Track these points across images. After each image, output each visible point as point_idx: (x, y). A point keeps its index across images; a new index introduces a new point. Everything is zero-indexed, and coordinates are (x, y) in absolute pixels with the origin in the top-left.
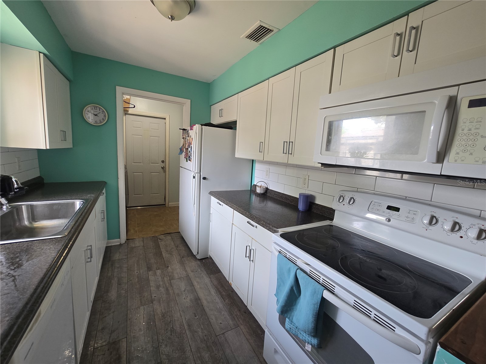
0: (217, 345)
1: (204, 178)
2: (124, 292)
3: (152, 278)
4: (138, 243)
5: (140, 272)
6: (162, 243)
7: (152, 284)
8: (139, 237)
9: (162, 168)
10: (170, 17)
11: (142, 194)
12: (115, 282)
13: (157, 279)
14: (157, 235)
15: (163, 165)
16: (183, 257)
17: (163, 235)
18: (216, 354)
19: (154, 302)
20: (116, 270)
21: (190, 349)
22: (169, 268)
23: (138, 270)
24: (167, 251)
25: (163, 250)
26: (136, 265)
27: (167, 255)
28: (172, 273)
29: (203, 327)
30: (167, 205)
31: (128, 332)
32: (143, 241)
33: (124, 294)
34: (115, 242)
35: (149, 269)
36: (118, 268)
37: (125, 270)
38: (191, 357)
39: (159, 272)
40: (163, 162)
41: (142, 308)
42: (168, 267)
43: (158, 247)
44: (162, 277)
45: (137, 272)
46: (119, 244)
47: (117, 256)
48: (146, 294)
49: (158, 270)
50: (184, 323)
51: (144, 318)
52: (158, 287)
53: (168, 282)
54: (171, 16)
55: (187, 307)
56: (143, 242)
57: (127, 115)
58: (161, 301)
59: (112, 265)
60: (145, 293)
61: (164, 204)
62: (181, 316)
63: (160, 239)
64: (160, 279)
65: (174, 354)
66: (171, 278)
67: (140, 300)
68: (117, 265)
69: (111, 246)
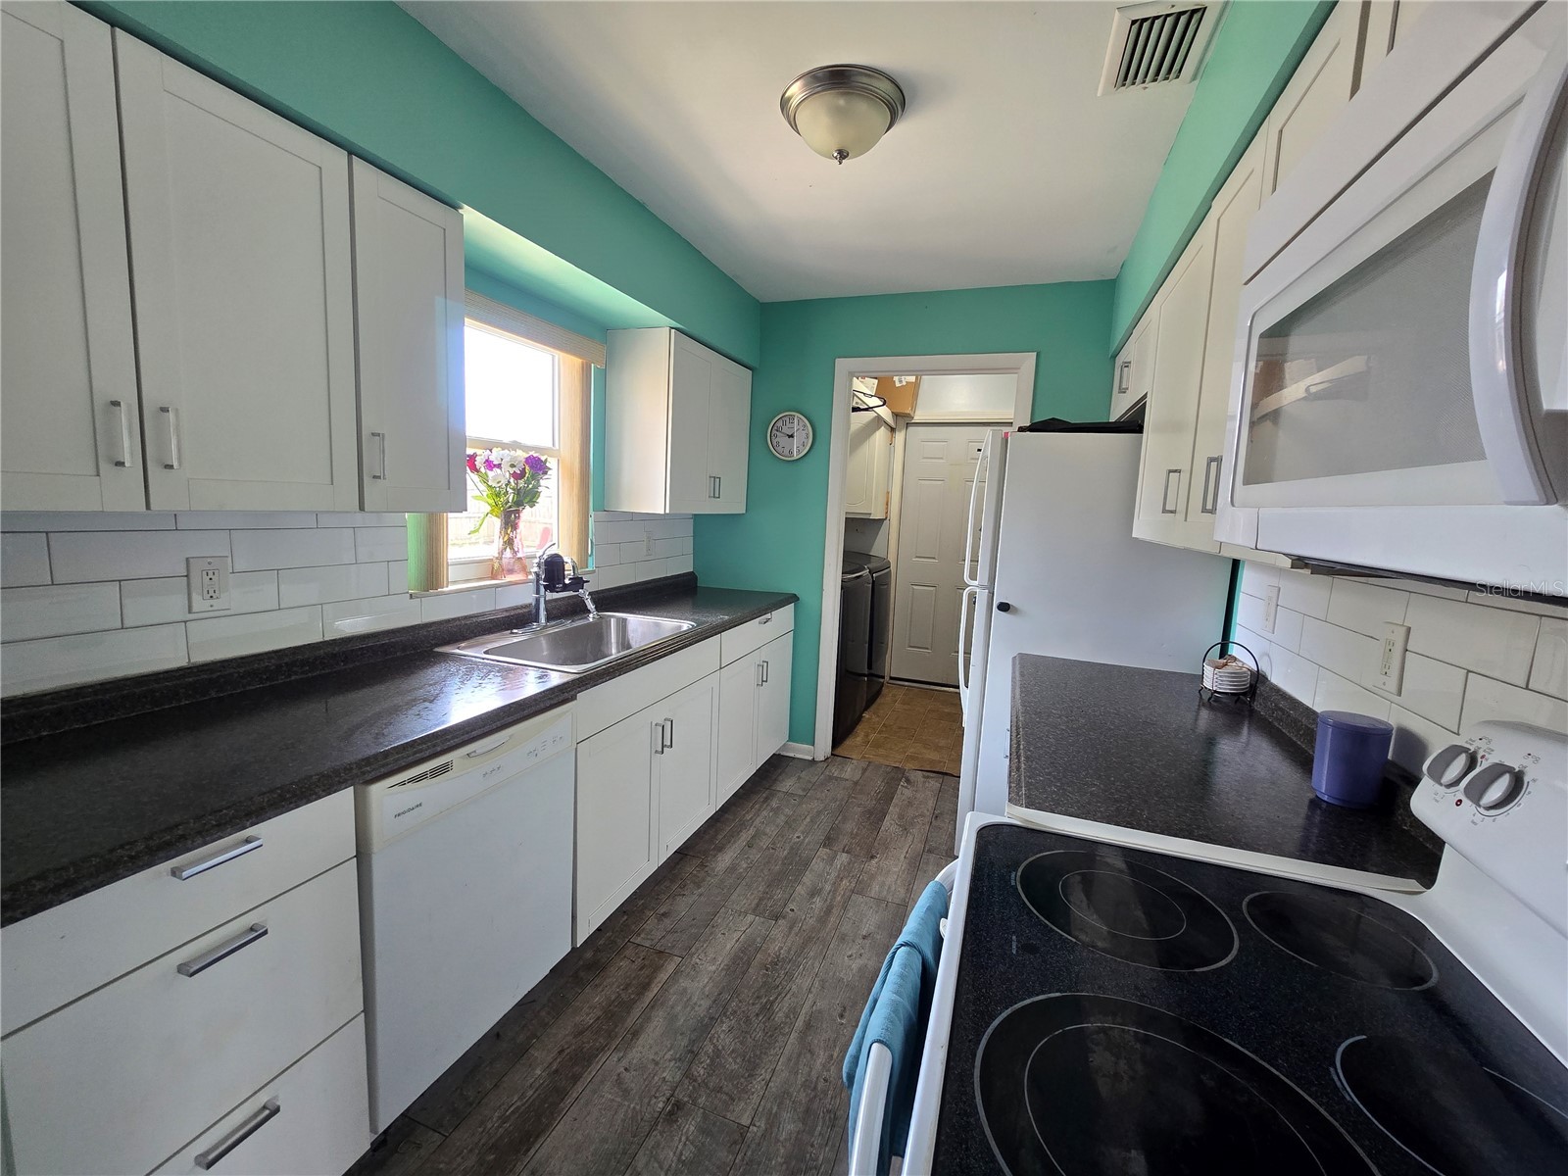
0: (834, 1126)
1: (1004, 607)
2: (745, 866)
3: (817, 865)
4: (850, 771)
5: (804, 839)
6: (906, 791)
7: (808, 879)
8: (864, 757)
10: (835, 154)
11: (927, 649)
12: (745, 836)
13: (828, 873)
14: (909, 766)
16: (930, 851)
17: (924, 773)
18: (812, 1146)
19: (780, 922)
20: (765, 813)
21: (768, 1078)
22: (874, 862)
23: (803, 833)
24: (901, 817)
25: (893, 810)
26: (808, 819)
27: (894, 828)
28: (872, 877)
29: (835, 1055)
31: (693, 950)
32: (865, 770)
33: (741, 870)
34: (801, 751)
35: (828, 842)
36: (772, 809)
37: (781, 820)
38: (755, 1099)
39: (843, 858)
41: (750, 918)
42: (873, 857)
43: (888, 797)
44: (839, 875)
45: (798, 837)
46: (810, 758)
47: (787, 784)
48: (779, 894)
49: (844, 855)
50: (803, 1011)
51: (737, 941)
52: (814, 892)
53: (844, 895)
55: (840, 980)
56: (863, 774)
57: (910, 429)
58: (796, 929)
59: (767, 799)
60: (778, 891)
62: (810, 991)
63: (908, 781)
64: (834, 875)
65: (730, 1060)
66: (860, 889)
67: (761, 899)
68: (774, 803)
69: (794, 758)
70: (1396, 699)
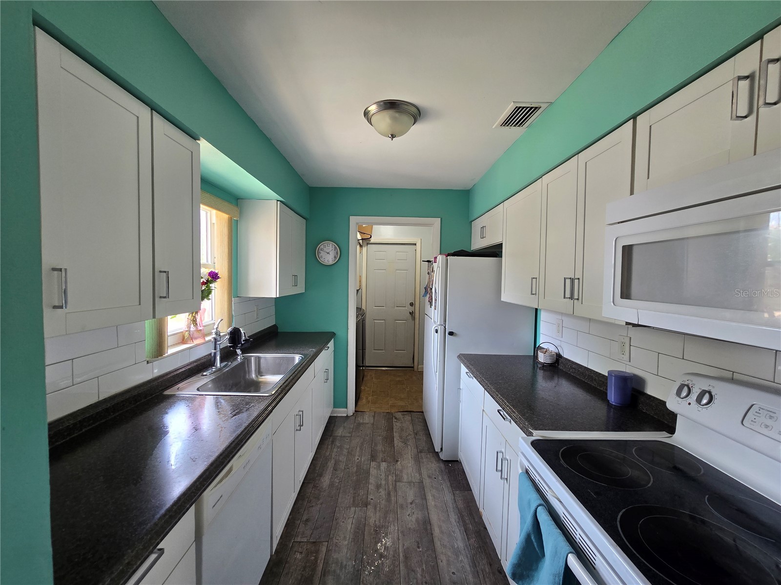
1: (451, 334)
2: (338, 481)
3: (373, 472)
4: (367, 419)
5: (361, 459)
6: (397, 424)
7: (372, 480)
8: (370, 410)
9: (410, 313)
10: (390, 136)
11: (383, 350)
12: (331, 464)
13: (380, 475)
14: (393, 411)
15: (411, 309)
16: (421, 452)
17: (403, 413)
19: (369, 507)
20: (335, 450)
22: (399, 463)
23: (359, 456)
24: (401, 437)
25: (396, 435)
26: (358, 449)
27: (401, 444)
28: (401, 471)
29: (425, 569)
30: (416, 368)
31: (331, 536)
32: (374, 417)
33: (337, 484)
34: (341, 412)
35: (373, 458)
36: (338, 447)
37: (345, 452)
39: (384, 465)
40: (412, 304)
41: (353, 509)
42: (397, 461)
43: (390, 429)
44: (386, 474)
45: (358, 459)
46: (346, 415)
47: (340, 432)
48: (361, 492)
49: (384, 463)
50: (400, 551)
51: (352, 524)
52: (378, 487)
53: (392, 484)
54: (392, 135)
55: (410, 529)
56: (374, 419)
57: (368, 245)
58: (378, 509)
59: (333, 442)
60: (361, 491)
61: (412, 366)
62: (399, 539)
63: (396, 418)
64: (383, 475)
66: (398, 479)
67: (354, 498)
68: (338, 444)
69: (337, 417)
70: (629, 363)
